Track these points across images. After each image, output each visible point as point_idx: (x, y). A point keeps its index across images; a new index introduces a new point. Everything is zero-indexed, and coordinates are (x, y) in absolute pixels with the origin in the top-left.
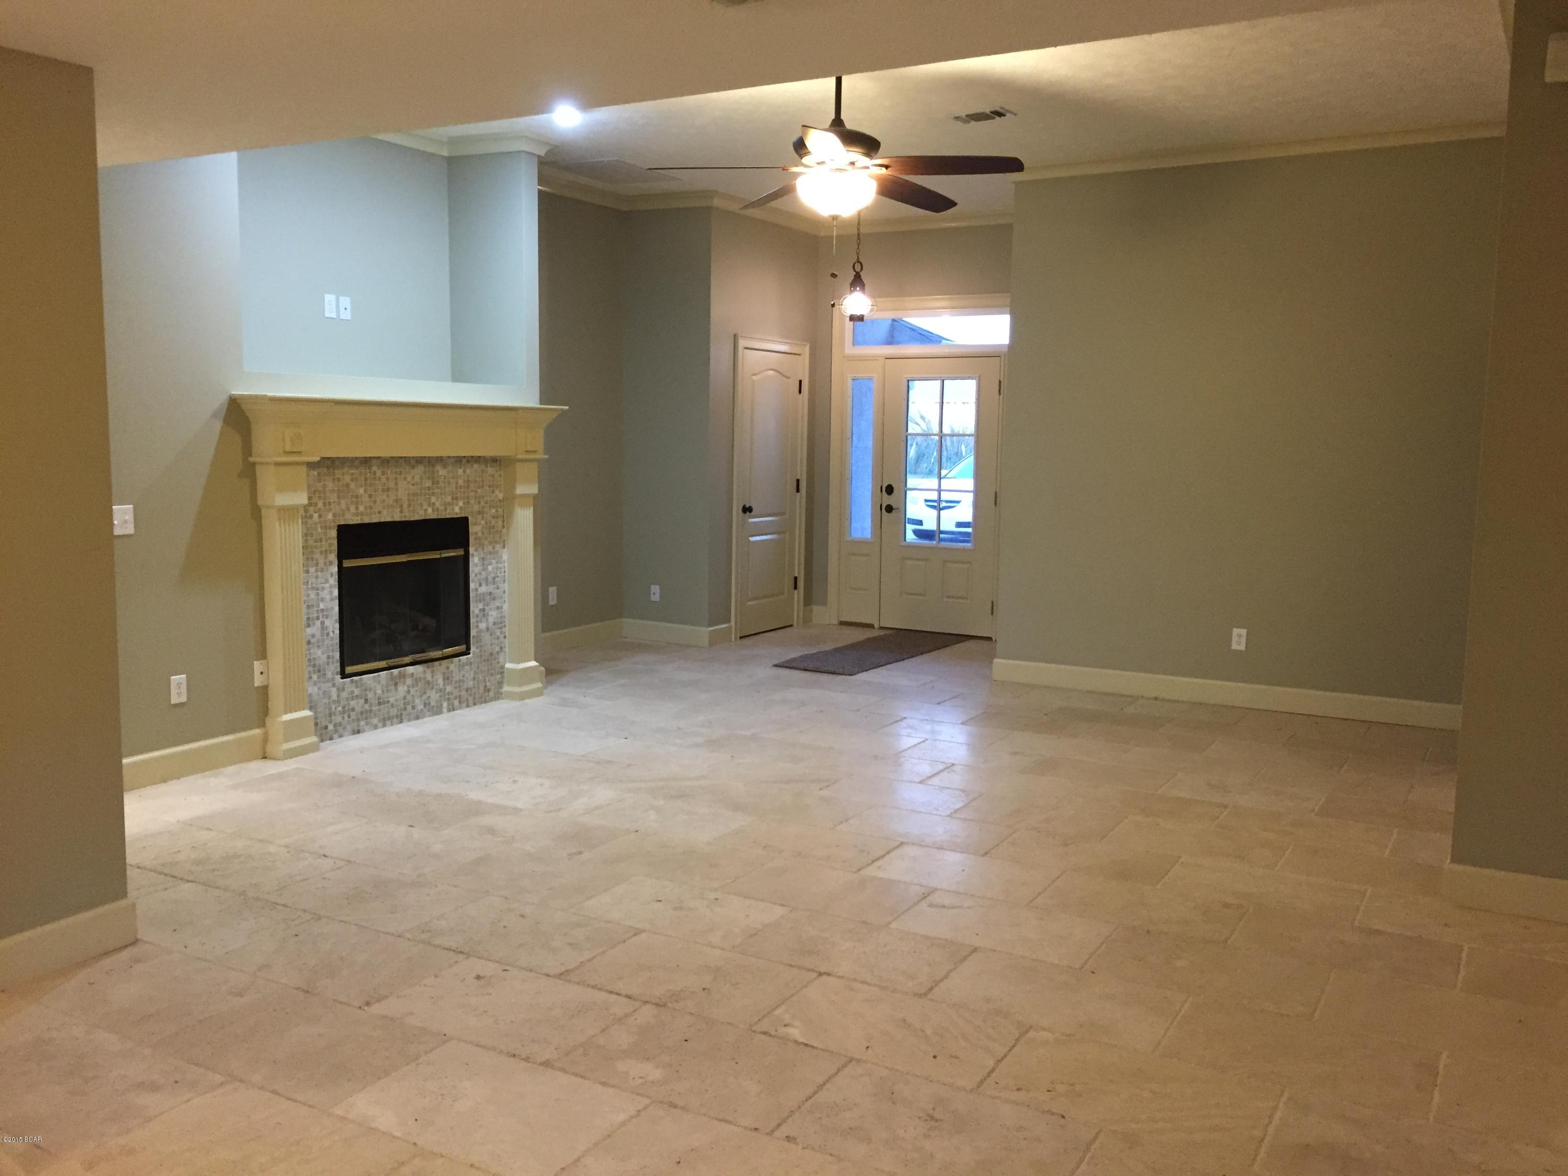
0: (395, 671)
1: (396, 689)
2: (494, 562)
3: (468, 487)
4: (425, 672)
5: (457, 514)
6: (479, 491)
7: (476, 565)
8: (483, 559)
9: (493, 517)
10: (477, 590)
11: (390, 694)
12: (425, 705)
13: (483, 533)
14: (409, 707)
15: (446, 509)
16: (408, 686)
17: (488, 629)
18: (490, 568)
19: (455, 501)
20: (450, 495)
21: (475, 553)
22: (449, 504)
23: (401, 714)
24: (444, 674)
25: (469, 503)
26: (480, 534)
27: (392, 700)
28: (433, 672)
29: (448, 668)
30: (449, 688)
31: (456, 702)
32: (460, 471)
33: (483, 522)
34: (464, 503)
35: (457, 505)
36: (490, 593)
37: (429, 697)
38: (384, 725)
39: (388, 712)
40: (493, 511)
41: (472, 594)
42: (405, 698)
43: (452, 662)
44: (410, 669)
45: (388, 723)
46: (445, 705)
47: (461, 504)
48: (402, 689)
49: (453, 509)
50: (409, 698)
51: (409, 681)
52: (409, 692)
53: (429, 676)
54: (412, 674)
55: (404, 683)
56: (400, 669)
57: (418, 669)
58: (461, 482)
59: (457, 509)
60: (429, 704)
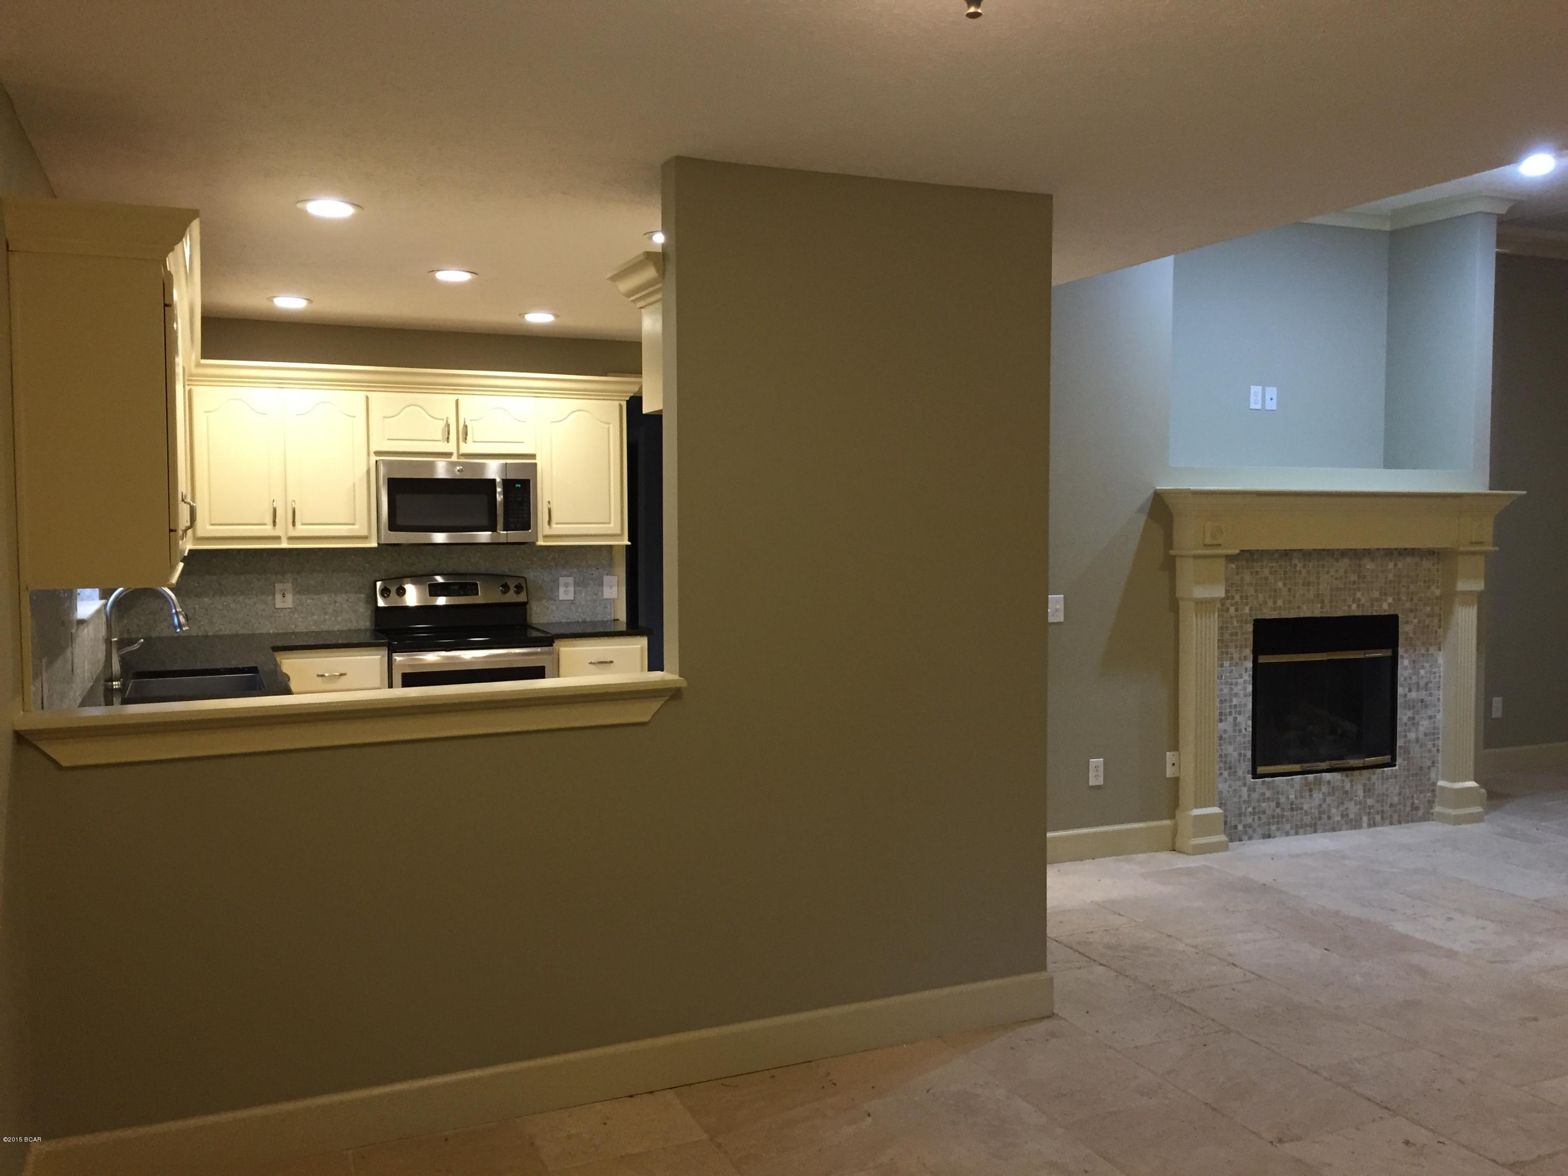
0: (1311, 777)
1: (1311, 796)
2: (1427, 665)
3: (1399, 582)
4: (1343, 781)
5: (1385, 611)
6: (1412, 587)
7: (1406, 668)
8: (1414, 662)
9: (1428, 616)
10: (1405, 695)
11: (1303, 800)
12: (1342, 816)
13: (1415, 633)
14: (1324, 816)
15: (1372, 606)
16: (1324, 794)
17: (1417, 740)
18: (1422, 672)
19: (1383, 597)
20: (1377, 591)
21: (1405, 655)
22: (1377, 600)
23: (1315, 824)
24: (1365, 785)
25: (1399, 599)
26: (1411, 635)
27: (1306, 807)
28: (1352, 781)
29: (1369, 779)
30: (1370, 802)
31: (1378, 818)
32: (1391, 565)
33: (1416, 621)
34: (1394, 599)
35: (1385, 601)
36: (1422, 701)
37: (1347, 809)
38: (1297, 833)
39: (1302, 820)
40: (1428, 609)
41: (1400, 701)
42: (1320, 806)
43: (1374, 774)
44: (1327, 776)
45: (1301, 831)
46: (1365, 819)
47: (1390, 600)
48: (1317, 796)
49: (1381, 606)
50: (1325, 806)
51: (1324, 789)
52: (1324, 800)
53: (1348, 786)
54: (1329, 782)
55: (1320, 790)
56: (1315, 775)
57: (1337, 776)
58: (1391, 577)
59: (1385, 606)
60: (1347, 815)
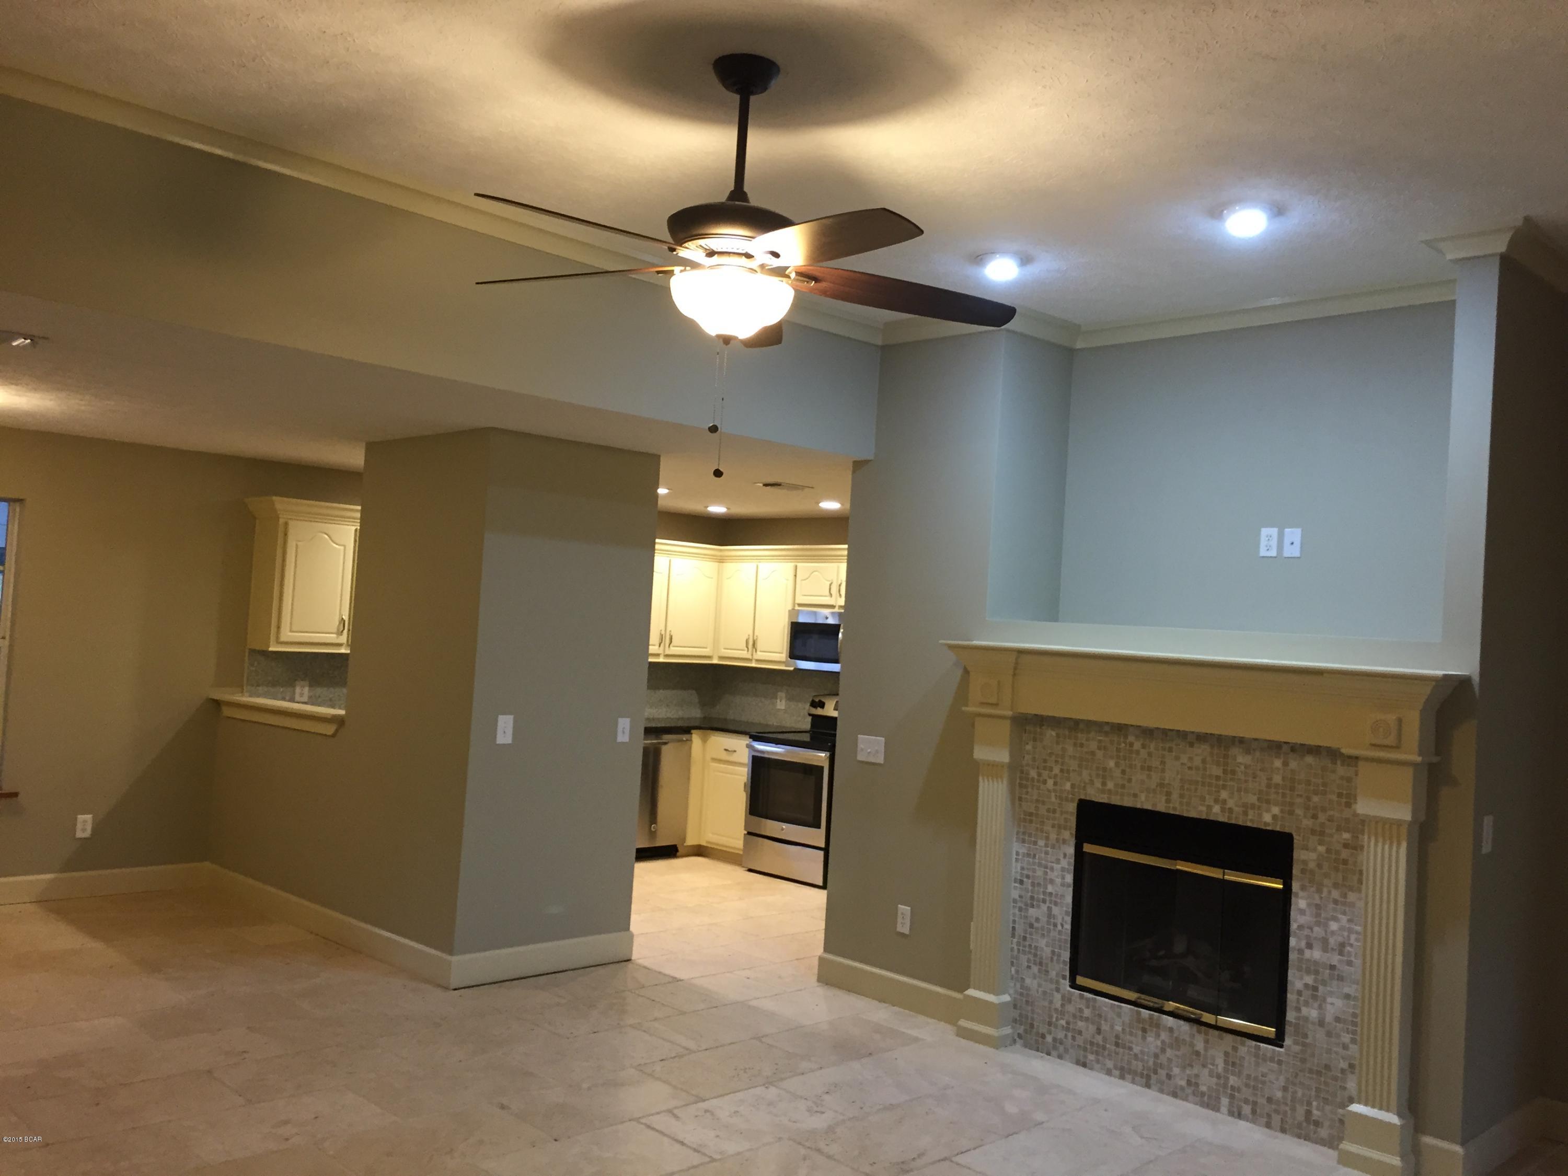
0: (1145, 1013)
1: (1144, 1038)
2: (1344, 919)
3: (1292, 789)
4: (1192, 1036)
5: (1266, 824)
6: (1316, 799)
7: (1302, 912)
8: (1318, 907)
9: (1346, 846)
10: (1301, 952)
11: (1133, 1039)
12: (1189, 1083)
13: (1320, 866)
14: (1163, 1073)
15: (1245, 813)
16: (1163, 1042)
17: (1321, 1023)
18: (1334, 926)
19: (1264, 805)
20: (1255, 794)
21: (1301, 894)
22: (1253, 806)
23: (1148, 1077)
24: (1226, 1054)
25: (1291, 813)
26: (1312, 865)
27: (1137, 1049)
28: (1206, 1042)
29: (1235, 1049)
30: (1233, 1080)
31: (1247, 1109)
32: (1278, 763)
33: (1321, 849)
34: (1282, 811)
35: (1268, 811)
36: (1333, 967)
37: (1197, 1076)
38: (1122, 1077)
39: (1129, 1063)
40: (1346, 836)
41: (1293, 956)
42: (1156, 1056)
43: (1243, 1044)
44: (1169, 1021)
45: (1129, 1077)
46: (1225, 1101)
47: (1276, 810)
48: (1153, 1042)
49: (1260, 815)
50: (1163, 1059)
51: (1164, 1036)
52: (1163, 1050)
53: (1200, 1045)
54: (1171, 1030)
55: (1158, 1036)
56: (1152, 1013)
57: (1184, 1027)
58: (1277, 779)
59: (1267, 818)
60: (1197, 1085)
